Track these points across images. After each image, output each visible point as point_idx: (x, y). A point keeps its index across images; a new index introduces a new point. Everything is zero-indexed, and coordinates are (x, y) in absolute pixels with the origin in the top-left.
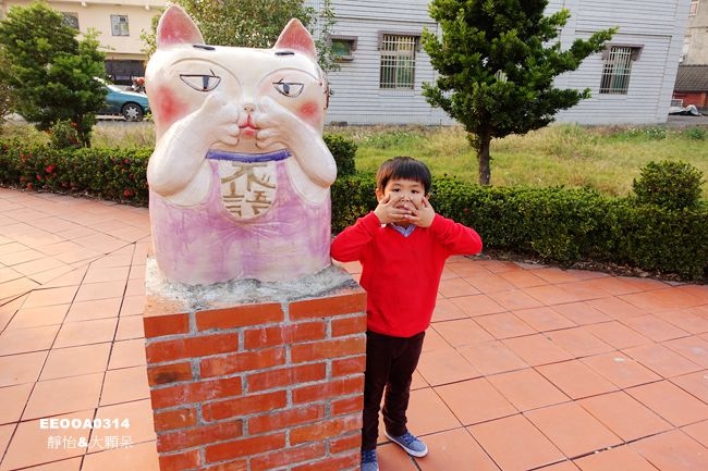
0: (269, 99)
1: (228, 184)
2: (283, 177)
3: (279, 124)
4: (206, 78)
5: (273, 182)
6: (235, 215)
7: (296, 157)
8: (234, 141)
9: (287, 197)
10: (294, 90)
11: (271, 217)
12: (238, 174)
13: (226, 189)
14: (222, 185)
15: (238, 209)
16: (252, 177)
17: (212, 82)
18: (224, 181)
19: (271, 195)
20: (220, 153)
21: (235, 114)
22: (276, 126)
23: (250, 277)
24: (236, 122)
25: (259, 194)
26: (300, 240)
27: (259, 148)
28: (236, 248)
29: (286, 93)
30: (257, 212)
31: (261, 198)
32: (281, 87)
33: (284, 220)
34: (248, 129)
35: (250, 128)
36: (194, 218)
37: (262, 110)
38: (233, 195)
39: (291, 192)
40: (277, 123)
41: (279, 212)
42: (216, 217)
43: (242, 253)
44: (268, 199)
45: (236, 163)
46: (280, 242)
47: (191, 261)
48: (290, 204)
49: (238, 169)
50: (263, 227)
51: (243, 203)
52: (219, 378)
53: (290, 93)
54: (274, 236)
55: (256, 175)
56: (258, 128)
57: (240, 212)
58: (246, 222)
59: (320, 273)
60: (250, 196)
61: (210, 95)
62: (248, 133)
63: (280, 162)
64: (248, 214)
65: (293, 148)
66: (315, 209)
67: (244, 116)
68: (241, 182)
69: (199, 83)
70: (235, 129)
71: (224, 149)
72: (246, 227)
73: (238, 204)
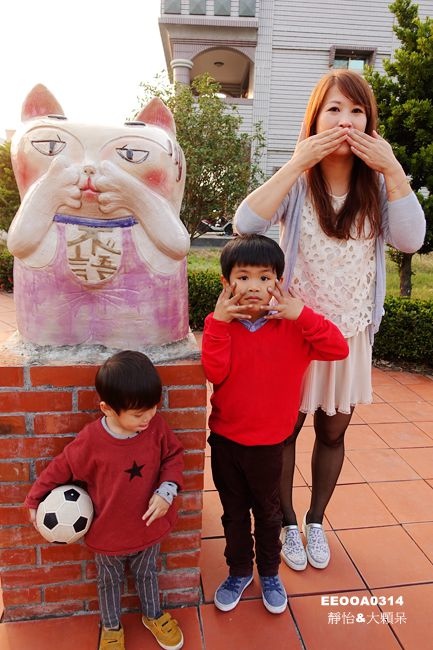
0: (109, 163)
1: (74, 247)
2: (128, 244)
3: (120, 188)
4: (53, 143)
5: (118, 248)
6: (82, 279)
7: (143, 226)
8: (76, 204)
9: (132, 265)
10: (136, 156)
11: (117, 284)
12: (83, 238)
13: (71, 252)
14: (67, 248)
15: (83, 273)
16: (96, 242)
17: (58, 146)
18: (71, 244)
19: (116, 260)
20: (67, 217)
21: (75, 177)
22: (117, 191)
23: (98, 343)
24: (76, 184)
25: (104, 259)
26: (147, 309)
27: (102, 212)
28: (84, 313)
29: (129, 158)
30: (103, 278)
31: (106, 264)
32: (124, 153)
33: (131, 287)
34: (89, 191)
35: (90, 191)
36: (43, 280)
37: (102, 174)
38: (78, 258)
39: (136, 260)
40: (117, 187)
41: (125, 279)
42: (63, 280)
43: (90, 318)
44: (113, 265)
45: (81, 227)
46: (124, 309)
47: (39, 322)
48: (136, 271)
49: (83, 233)
50: (109, 294)
51: (88, 267)
52: (52, 436)
53: (134, 159)
54: (120, 303)
55: (101, 240)
56: (99, 192)
57: (85, 276)
58: (93, 287)
59: (168, 345)
60: (95, 260)
61: (55, 159)
62: (89, 196)
63: (126, 229)
64: (94, 279)
65: (139, 215)
66: (163, 279)
67: (84, 178)
68: (86, 246)
69: (46, 147)
70: (76, 191)
71: (70, 213)
72: (95, 292)
73: (83, 267)
